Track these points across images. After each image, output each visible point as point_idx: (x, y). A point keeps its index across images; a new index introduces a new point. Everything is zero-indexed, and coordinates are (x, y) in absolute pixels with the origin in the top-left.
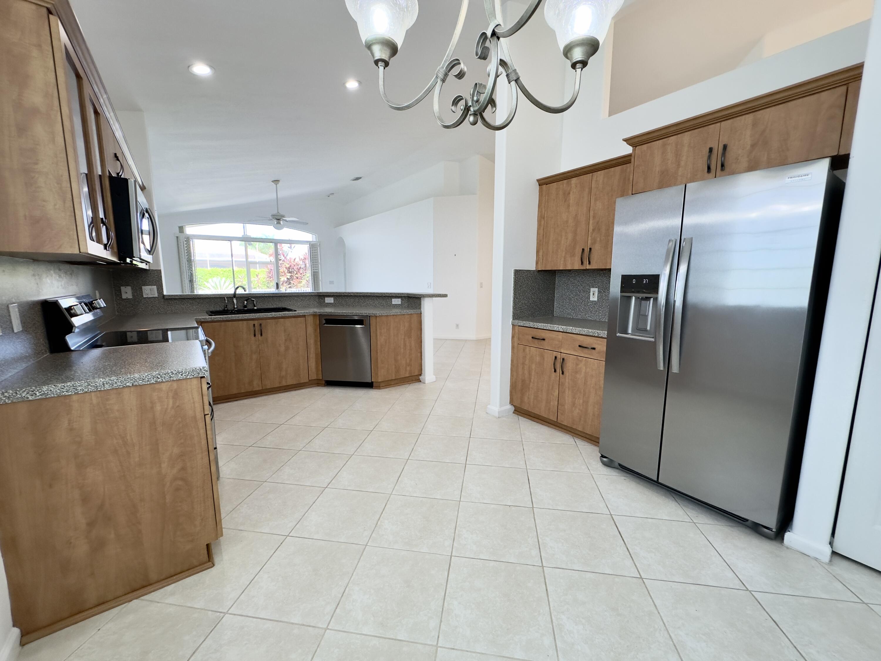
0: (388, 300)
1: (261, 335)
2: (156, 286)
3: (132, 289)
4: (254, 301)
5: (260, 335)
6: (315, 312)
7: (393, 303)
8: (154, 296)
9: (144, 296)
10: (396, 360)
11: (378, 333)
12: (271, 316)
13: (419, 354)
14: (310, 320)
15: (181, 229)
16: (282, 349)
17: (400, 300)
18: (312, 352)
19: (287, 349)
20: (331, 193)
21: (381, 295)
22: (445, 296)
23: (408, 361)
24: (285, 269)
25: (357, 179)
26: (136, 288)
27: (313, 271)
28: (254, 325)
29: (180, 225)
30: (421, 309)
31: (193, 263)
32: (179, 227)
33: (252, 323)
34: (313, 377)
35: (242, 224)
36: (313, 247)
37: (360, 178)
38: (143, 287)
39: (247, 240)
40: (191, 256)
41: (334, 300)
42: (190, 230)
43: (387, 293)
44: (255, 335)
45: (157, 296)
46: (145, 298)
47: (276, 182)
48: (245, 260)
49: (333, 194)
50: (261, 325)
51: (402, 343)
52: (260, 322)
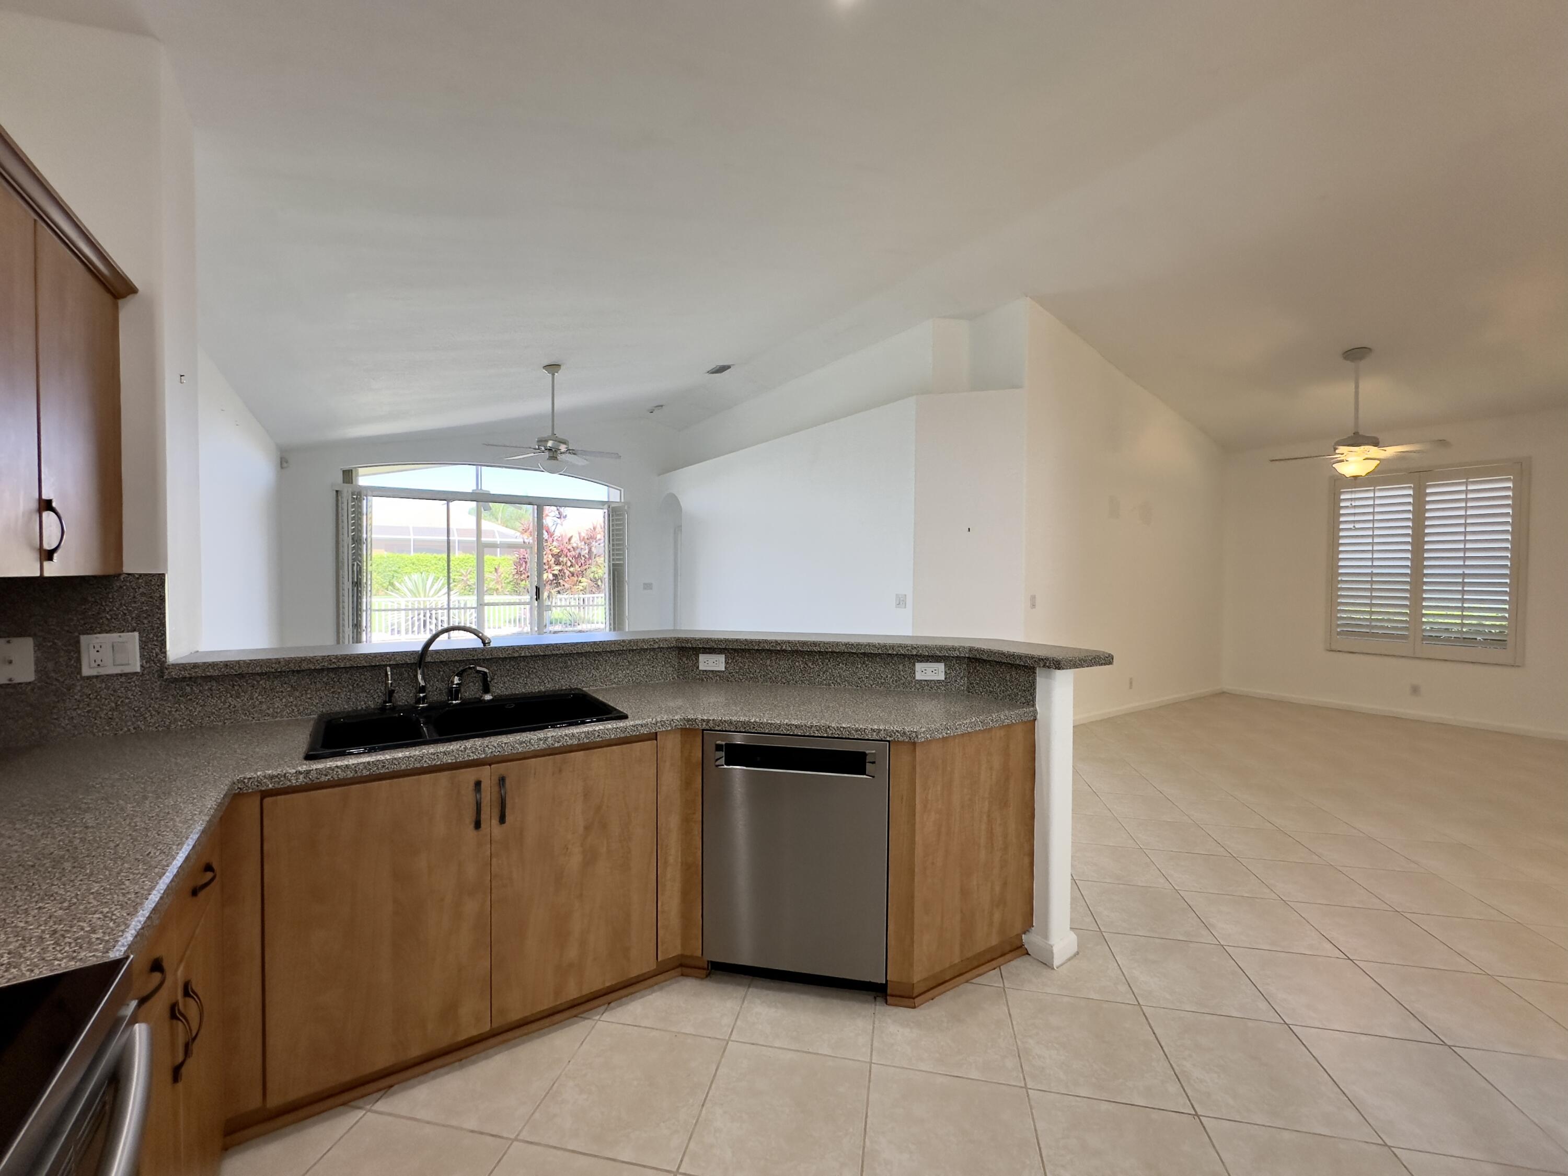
0: (901, 667)
1: (502, 819)
2: (136, 634)
3: (38, 647)
4: (485, 673)
5: (495, 822)
6: (688, 720)
7: (919, 676)
8: (127, 670)
9: (86, 671)
10: (965, 893)
11: (917, 802)
12: (542, 745)
13: (1027, 860)
14: (672, 746)
15: (348, 476)
16: (575, 861)
17: (941, 667)
18: (671, 860)
19: (590, 859)
20: (657, 405)
21: (880, 651)
22: (1107, 660)
23: (997, 889)
24: (550, 556)
25: (722, 369)
26: (55, 643)
27: (612, 562)
28: (478, 784)
29: (347, 467)
30: (1034, 705)
31: (365, 546)
32: (343, 471)
33: (468, 776)
34: (673, 948)
35: (474, 467)
36: (615, 514)
37: (729, 367)
38: (84, 639)
39: (482, 498)
40: (360, 531)
41: (727, 663)
42: (366, 478)
43: (900, 646)
44: (478, 825)
45: (138, 669)
46: (89, 678)
47: (553, 368)
48: (475, 539)
49: (662, 406)
50: (502, 780)
51: (984, 827)
52: (501, 768)
